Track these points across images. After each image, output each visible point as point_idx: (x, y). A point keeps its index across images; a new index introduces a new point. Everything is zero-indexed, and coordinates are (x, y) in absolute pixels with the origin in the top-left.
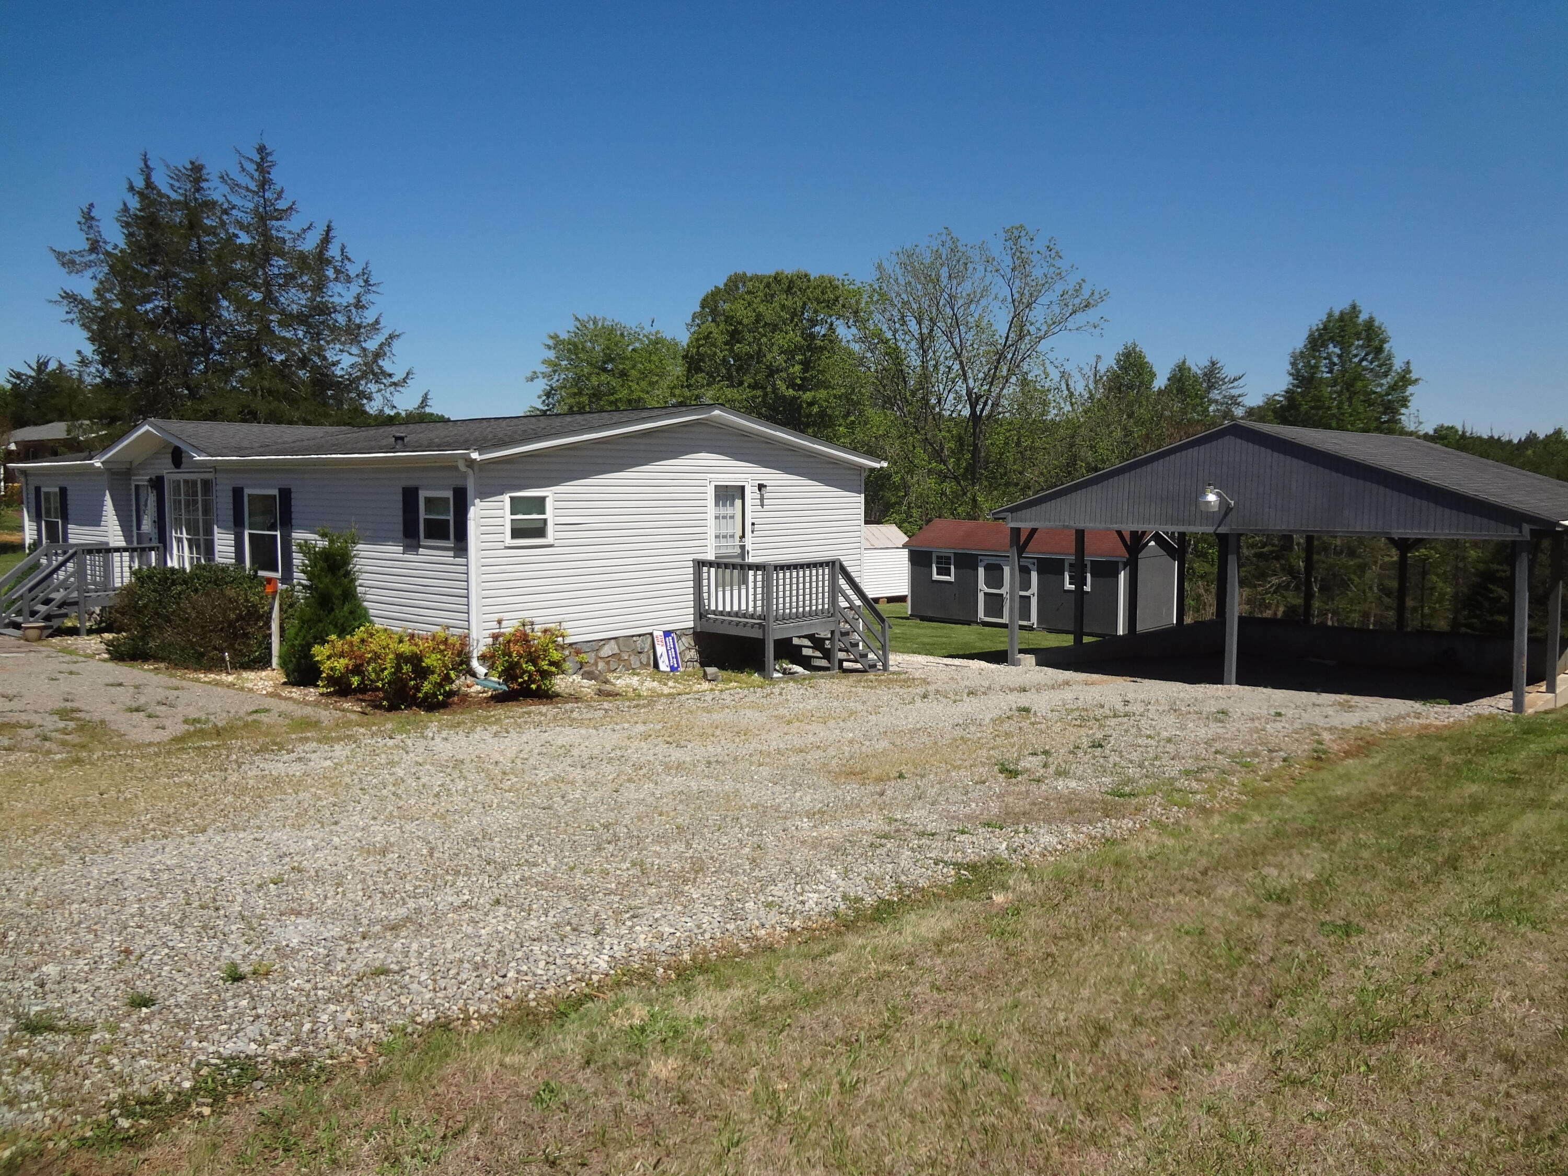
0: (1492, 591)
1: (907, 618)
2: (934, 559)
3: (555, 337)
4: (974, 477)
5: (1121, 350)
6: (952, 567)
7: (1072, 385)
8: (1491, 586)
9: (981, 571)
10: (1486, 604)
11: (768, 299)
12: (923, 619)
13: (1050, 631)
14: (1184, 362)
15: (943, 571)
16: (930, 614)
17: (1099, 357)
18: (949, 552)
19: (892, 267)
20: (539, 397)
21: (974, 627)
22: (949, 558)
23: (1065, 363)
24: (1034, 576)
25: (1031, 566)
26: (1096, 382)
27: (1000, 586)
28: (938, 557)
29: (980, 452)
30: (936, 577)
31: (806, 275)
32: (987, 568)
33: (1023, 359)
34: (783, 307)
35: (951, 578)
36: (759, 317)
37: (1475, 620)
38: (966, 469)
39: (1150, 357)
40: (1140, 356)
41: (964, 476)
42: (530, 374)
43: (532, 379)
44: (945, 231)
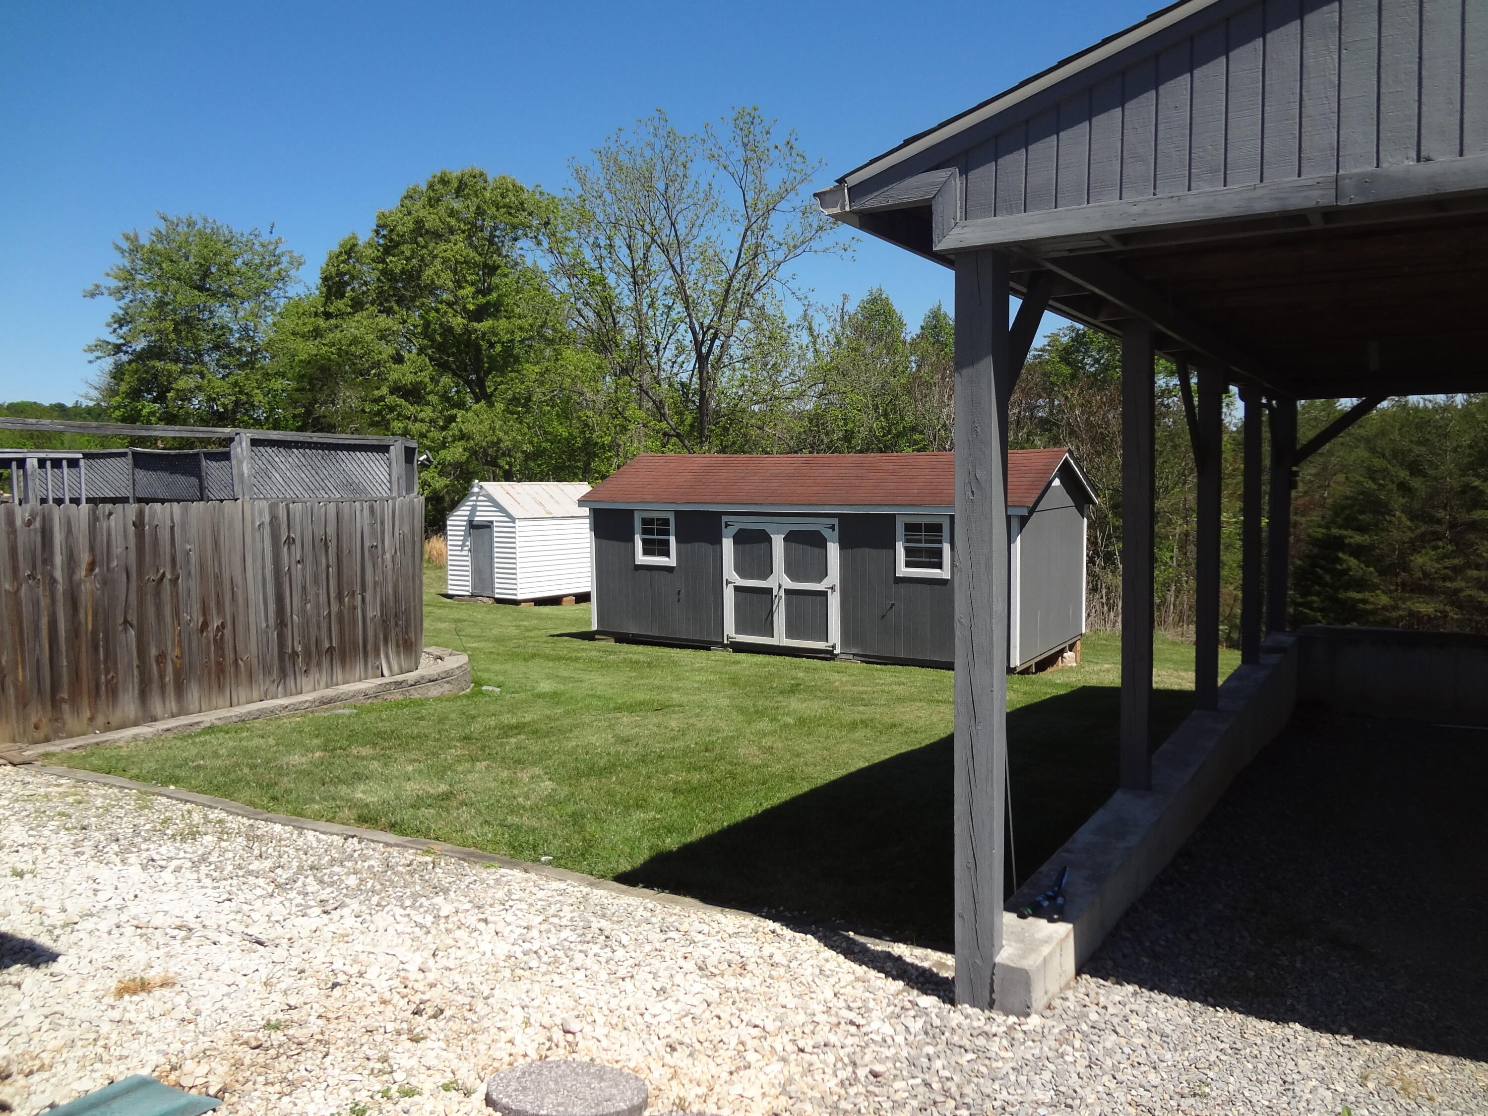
0: (1339, 561)
1: (588, 636)
2: (638, 525)
3: (133, 239)
4: (701, 435)
5: (866, 297)
6: (672, 540)
7: (815, 327)
8: (1341, 555)
9: (728, 545)
10: (1328, 578)
11: (433, 202)
12: (622, 638)
13: (870, 659)
14: (939, 308)
15: (656, 547)
16: (632, 629)
17: (846, 297)
18: (664, 510)
19: (597, 175)
20: (109, 325)
21: (717, 655)
22: (666, 522)
23: (810, 295)
24: (833, 550)
25: (827, 533)
26: (843, 327)
27: (766, 571)
28: (645, 521)
29: (708, 403)
30: (641, 559)
31: (481, 175)
32: (741, 538)
33: (758, 289)
34: (452, 213)
35: (671, 561)
36: (419, 223)
37: (1315, 598)
38: (692, 426)
39: (898, 306)
40: (886, 303)
41: (690, 434)
42: (90, 287)
43: (93, 295)
44: (657, 114)
